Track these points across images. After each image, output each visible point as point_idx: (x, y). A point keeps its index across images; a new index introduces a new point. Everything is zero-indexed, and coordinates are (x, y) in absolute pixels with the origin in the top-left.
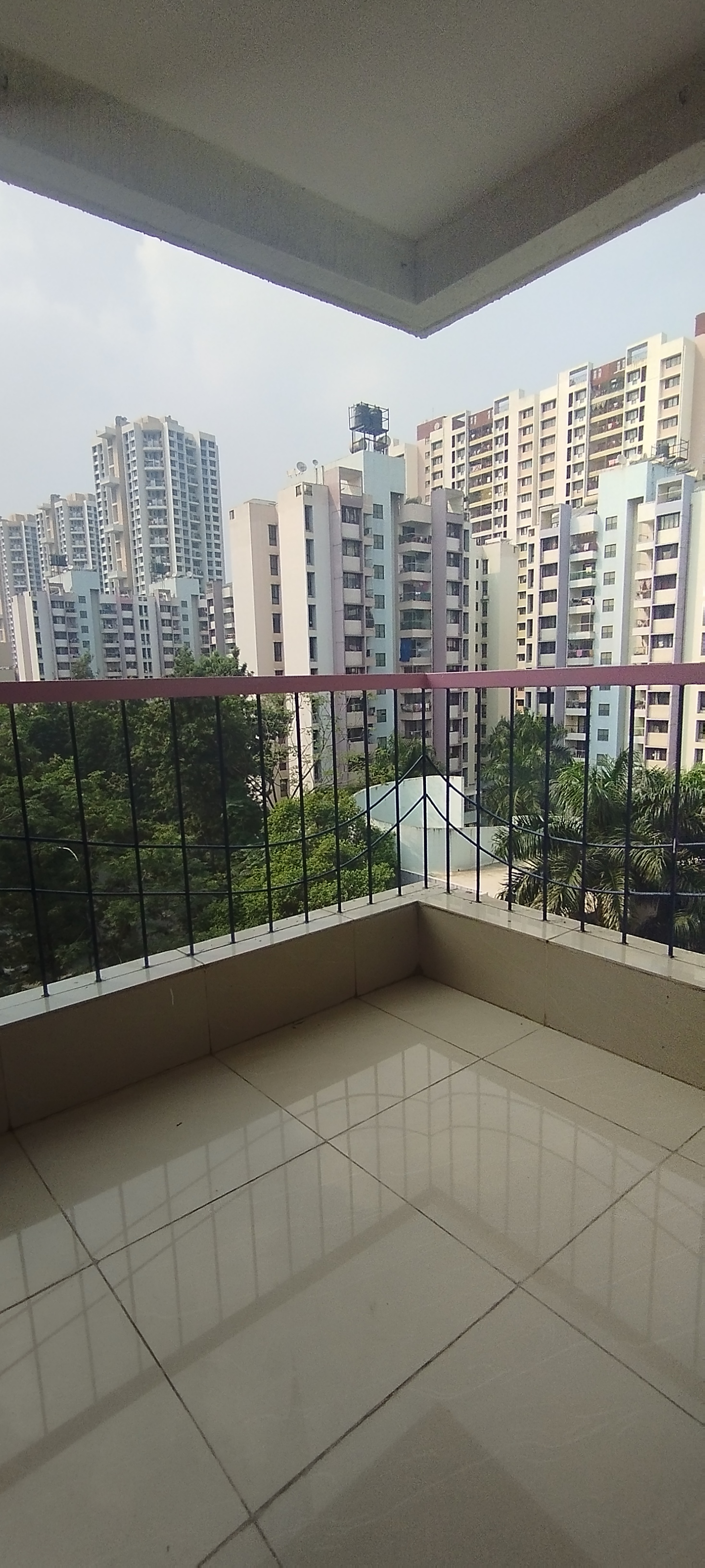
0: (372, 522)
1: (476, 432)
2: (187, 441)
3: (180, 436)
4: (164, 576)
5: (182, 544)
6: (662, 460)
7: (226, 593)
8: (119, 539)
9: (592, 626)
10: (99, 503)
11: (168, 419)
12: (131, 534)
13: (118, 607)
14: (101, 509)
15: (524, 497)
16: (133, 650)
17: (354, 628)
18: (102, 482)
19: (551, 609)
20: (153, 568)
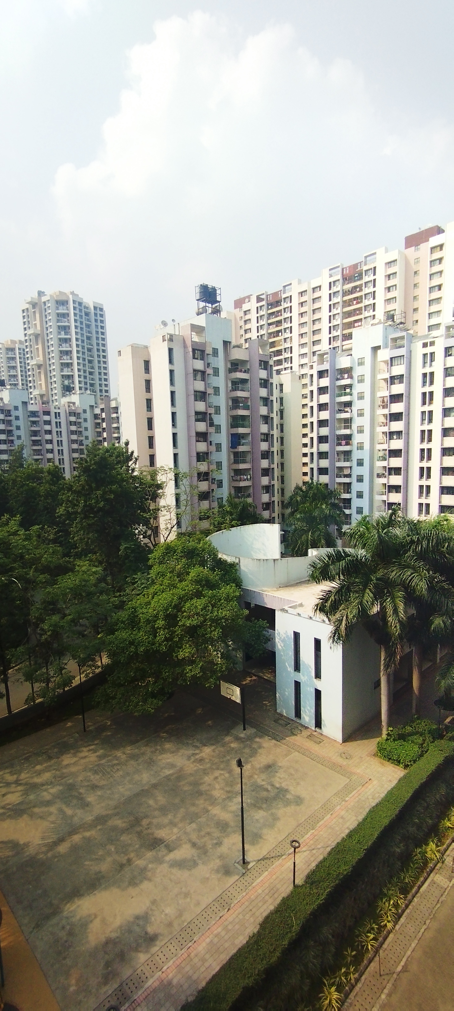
0: (211, 359)
1: (271, 305)
2: (85, 307)
3: (80, 304)
4: (71, 393)
5: (82, 373)
6: (390, 323)
7: (113, 404)
8: (40, 369)
9: (351, 426)
10: (26, 346)
11: (72, 293)
12: (48, 366)
13: (41, 413)
14: (28, 350)
15: (303, 345)
16: (51, 442)
17: (202, 427)
18: (29, 332)
19: (325, 415)
20: (64, 388)
